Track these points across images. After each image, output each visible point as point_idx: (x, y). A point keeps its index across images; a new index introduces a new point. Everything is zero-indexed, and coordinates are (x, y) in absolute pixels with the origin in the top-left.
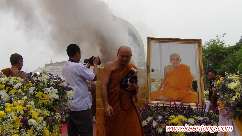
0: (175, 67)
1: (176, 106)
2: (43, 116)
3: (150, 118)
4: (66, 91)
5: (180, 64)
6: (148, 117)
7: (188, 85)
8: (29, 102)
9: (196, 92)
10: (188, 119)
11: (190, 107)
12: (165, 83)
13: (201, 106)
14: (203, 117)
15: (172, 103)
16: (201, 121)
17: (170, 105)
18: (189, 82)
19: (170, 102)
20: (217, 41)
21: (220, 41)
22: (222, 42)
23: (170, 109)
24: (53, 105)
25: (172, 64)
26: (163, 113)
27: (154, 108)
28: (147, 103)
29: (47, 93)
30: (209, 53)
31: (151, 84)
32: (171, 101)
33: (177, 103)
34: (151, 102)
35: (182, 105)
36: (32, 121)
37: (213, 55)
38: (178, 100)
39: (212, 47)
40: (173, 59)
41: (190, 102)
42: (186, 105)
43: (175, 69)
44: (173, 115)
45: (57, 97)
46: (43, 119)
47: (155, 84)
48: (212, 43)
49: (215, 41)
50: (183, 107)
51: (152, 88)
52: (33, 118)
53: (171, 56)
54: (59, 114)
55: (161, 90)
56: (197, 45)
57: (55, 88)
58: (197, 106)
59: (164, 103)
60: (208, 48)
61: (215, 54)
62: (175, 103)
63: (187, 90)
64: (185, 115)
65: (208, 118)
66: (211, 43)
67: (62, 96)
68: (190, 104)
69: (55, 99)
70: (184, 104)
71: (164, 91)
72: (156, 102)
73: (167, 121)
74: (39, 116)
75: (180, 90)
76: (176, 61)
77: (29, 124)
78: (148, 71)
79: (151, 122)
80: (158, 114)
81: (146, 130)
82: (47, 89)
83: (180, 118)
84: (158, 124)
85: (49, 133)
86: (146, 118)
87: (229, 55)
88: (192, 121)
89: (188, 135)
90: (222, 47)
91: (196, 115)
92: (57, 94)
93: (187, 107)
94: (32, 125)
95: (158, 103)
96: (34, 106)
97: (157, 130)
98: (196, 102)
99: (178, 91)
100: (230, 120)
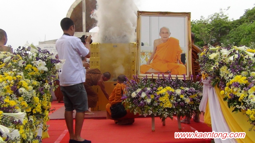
0: (164, 40)
1: (165, 78)
2: (33, 85)
3: (139, 90)
4: (55, 64)
5: (169, 37)
6: (137, 89)
7: (177, 58)
8: (19, 73)
9: (184, 65)
10: (175, 90)
11: (177, 78)
12: (154, 57)
13: (188, 78)
14: (189, 88)
15: (161, 75)
16: (187, 91)
17: (159, 77)
18: (177, 55)
19: (159, 75)
20: (220, 15)
21: (224, 15)
22: (226, 16)
23: (159, 81)
24: (42, 76)
25: (161, 38)
26: (152, 85)
27: (143, 80)
28: (137, 76)
29: (36, 66)
30: (212, 27)
31: (141, 57)
32: (159, 73)
33: (165, 75)
34: (141, 75)
35: (170, 77)
36: (22, 90)
37: (216, 30)
39: (215, 22)
40: (162, 33)
41: (178, 74)
43: (165, 42)
44: (161, 86)
45: (46, 69)
46: (33, 88)
47: (145, 58)
48: (216, 16)
49: (218, 14)
50: (171, 79)
51: (141, 62)
52: (23, 87)
53: (161, 30)
54: (48, 84)
55: (150, 63)
56: (186, 18)
57: (43, 61)
58: (184, 77)
59: (153, 75)
60: (211, 23)
61: (218, 28)
62: (163, 75)
64: (173, 86)
65: (194, 89)
67: (50, 69)
68: (178, 76)
69: (44, 71)
70: (172, 76)
71: (153, 64)
72: (145, 75)
73: (155, 92)
74: (28, 86)
75: (169, 63)
76: (165, 35)
77: (20, 92)
78: (138, 45)
79: (140, 94)
80: (147, 86)
81: (135, 101)
82: (36, 61)
83: (168, 89)
84: (147, 95)
85: (39, 100)
86: (135, 90)
87: (233, 30)
88: (178, 92)
89: (174, 104)
90: (226, 21)
91: (183, 87)
92: (46, 66)
93: (175, 78)
94: (23, 93)
95: (147, 76)
96: (24, 77)
97: (145, 100)
98: (183, 74)
99: (167, 64)
100: (211, 89)
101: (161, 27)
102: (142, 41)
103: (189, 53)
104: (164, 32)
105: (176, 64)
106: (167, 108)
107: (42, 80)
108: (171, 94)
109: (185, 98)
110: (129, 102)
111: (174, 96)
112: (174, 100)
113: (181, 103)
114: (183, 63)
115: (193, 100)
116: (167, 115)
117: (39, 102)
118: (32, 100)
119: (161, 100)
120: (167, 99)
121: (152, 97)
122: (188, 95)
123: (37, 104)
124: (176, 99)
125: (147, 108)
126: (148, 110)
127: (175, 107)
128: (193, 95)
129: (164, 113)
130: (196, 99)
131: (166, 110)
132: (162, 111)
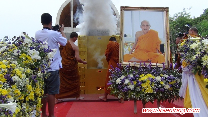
1: (146, 66)
2: (26, 73)
3: (123, 77)
4: (47, 53)
5: (149, 29)
6: (121, 76)
7: (156, 48)
8: (13, 62)
9: (163, 54)
10: (155, 77)
11: (157, 66)
12: (136, 47)
13: (167, 66)
14: (168, 75)
15: (142, 64)
16: (167, 78)
17: (141, 65)
18: (157, 45)
19: (141, 63)
20: (184, 13)
21: (187, 14)
22: (188, 14)
23: (141, 69)
24: (35, 65)
25: (142, 30)
26: (134, 73)
27: (127, 68)
28: (121, 64)
29: (30, 55)
30: (177, 24)
31: (124, 48)
32: (141, 62)
33: (147, 64)
34: (124, 63)
35: (150, 65)
36: (15, 78)
37: (180, 25)
38: (147, 61)
39: (179, 19)
40: (143, 26)
41: (158, 63)
42: (154, 65)
43: (145, 34)
44: (143, 73)
45: (39, 58)
46: (26, 76)
47: (128, 48)
49: (182, 13)
50: (151, 67)
51: (125, 52)
52: (16, 75)
53: (142, 23)
54: (40, 72)
55: (132, 52)
56: (165, 12)
57: (36, 50)
58: (164, 66)
59: (135, 64)
60: (176, 20)
61: (182, 24)
62: (144, 64)
63: (155, 52)
64: (153, 74)
65: (172, 76)
66: (179, 15)
67: (43, 57)
68: (158, 64)
69: (37, 60)
70: (152, 64)
71: (135, 53)
72: (128, 63)
73: (137, 78)
74: (22, 74)
75: (149, 53)
76: (146, 28)
77: (14, 80)
78: (121, 36)
79: (124, 80)
80: (129, 73)
81: (120, 87)
82: (30, 51)
83: (149, 76)
84: (130, 82)
85: (32, 88)
86: (119, 77)
87: (194, 25)
88: (159, 78)
89: (155, 90)
90: (188, 18)
91: (163, 74)
92: (39, 55)
93: (155, 66)
94: (16, 81)
95: (130, 64)
96: (18, 65)
97: (129, 86)
98: (163, 63)
99: (147, 53)
100: (191, 76)
101: (142, 20)
102: (125, 32)
103: (167, 44)
104: (145, 25)
105: (155, 53)
106: (149, 94)
107: (35, 68)
108: (152, 81)
109: (165, 84)
110: (114, 88)
111: (155, 83)
112: (154, 86)
113: (161, 89)
114: (162, 53)
115: (172, 86)
116: (149, 99)
117: (32, 89)
118: (25, 88)
119: (143, 86)
120: (148, 85)
121: (135, 83)
122: (167, 81)
123: (30, 92)
124: (156, 85)
125: (130, 93)
126: (131, 95)
127: (156, 92)
128: (172, 81)
129: (146, 98)
130: (175, 85)
131: (148, 95)
132: (144, 96)
